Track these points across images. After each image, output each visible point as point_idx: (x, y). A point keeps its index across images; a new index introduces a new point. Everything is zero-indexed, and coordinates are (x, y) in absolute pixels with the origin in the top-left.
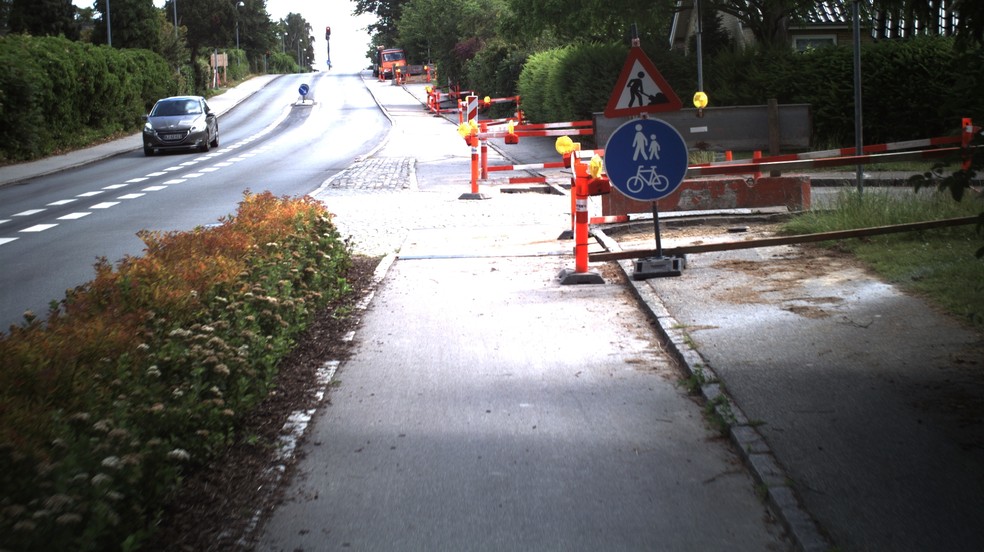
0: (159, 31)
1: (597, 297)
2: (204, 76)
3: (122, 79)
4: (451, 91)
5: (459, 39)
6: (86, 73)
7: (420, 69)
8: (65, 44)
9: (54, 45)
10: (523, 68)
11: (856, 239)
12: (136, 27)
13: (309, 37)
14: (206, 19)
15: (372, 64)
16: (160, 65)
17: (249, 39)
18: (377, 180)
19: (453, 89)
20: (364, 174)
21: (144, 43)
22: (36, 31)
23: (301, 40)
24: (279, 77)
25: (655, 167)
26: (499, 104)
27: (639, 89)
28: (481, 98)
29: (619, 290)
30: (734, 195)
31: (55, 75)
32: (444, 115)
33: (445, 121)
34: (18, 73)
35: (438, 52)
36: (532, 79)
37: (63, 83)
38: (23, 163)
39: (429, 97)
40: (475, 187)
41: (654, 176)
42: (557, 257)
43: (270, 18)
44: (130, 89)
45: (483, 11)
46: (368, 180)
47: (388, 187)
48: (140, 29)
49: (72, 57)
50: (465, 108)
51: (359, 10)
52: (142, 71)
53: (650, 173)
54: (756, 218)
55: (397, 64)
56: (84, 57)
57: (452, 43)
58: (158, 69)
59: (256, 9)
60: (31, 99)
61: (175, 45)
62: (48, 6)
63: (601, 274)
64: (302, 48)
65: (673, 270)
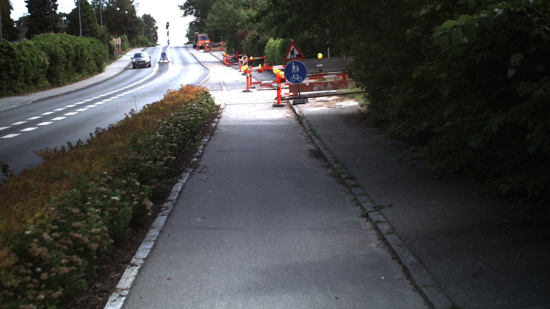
2: (113, 49)
4: (234, 55)
5: (238, 30)
6: (77, 49)
7: (218, 44)
8: (67, 37)
10: (267, 44)
12: (87, 27)
13: (155, 27)
14: (114, 22)
15: (190, 41)
16: (100, 45)
17: (129, 30)
18: (211, 88)
19: (235, 54)
21: (91, 34)
23: (151, 29)
24: (145, 49)
26: (257, 60)
27: (293, 53)
28: (249, 57)
29: (288, 108)
30: (331, 86)
31: (66, 50)
32: (232, 66)
33: (233, 68)
34: (54, 50)
35: (227, 36)
36: (270, 49)
37: (70, 54)
38: (58, 87)
39: (224, 58)
40: (248, 89)
41: (298, 77)
47: (216, 90)
48: (89, 28)
49: (71, 43)
50: (242, 62)
51: (185, 15)
52: (93, 47)
55: (206, 42)
56: (76, 43)
57: (235, 32)
58: (99, 47)
59: (132, 14)
60: (60, 61)
61: (104, 35)
62: (46, 18)
63: (284, 105)
64: (152, 33)
65: (303, 102)
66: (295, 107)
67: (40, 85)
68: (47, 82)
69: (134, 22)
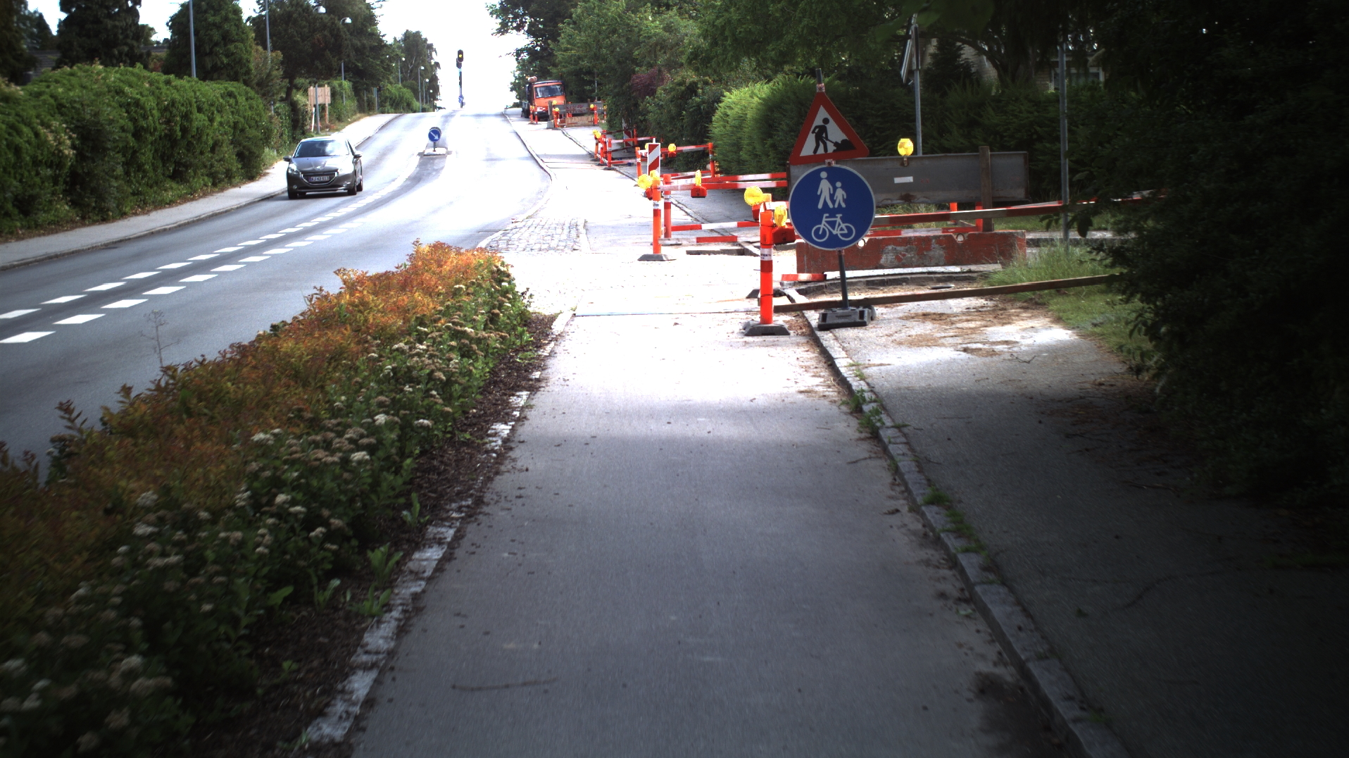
0: (249, 58)
1: (780, 346)
2: (303, 117)
3: (211, 120)
4: (626, 137)
5: (637, 69)
6: (171, 113)
7: (584, 107)
8: (144, 77)
9: (131, 78)
10: (717, 109)
11: (1053, 291)
13: (433, 63)
14: (306, 42)
15: (518, 101)
16: (254, 103)
17: (356, 66)
18: (542, 241)
19: (628, 134)
20: (526, 235)
21: (232, 73)
22: (109, 61)
23: (423, 68)
24: (396, 118)
26: (687, 153)
27: (824, 135)
28: (665, 146)
29: (802, 340)
30: (942, 252)
31: (135, 115)
32: (617, 168)
33: (619, 175)
34: (93, 113)
35: (609, 87)
36: (727, 122)
37: (145, 126)
38: (100, 224)
39: (597, 144)
40: (657, 248)
41: (839, 225)
42: (744, 314)
43: (384, 39)
44: (218, 133)
45: (667, 34)
46: (531, 241)
47: (555, 249)
48: (227, 56)
49: (153, 93)
50: (644, 159)
51: (503, 29)
52: (232, 110)
53: (836, 221)
54: (965, 277)
55: (555, 102)
56: (169, 94)
57: (628, 75)
58: (251, 108)
59: (366, 26)
60: (109, 145)
61: (269, 75)
62: (109, 26)
63: (786, 326)
64: (423, 77)
65: (858, 320)
66: (827, 338)
67: (42, 217)
68: (67, 208)
69: (370, 48)
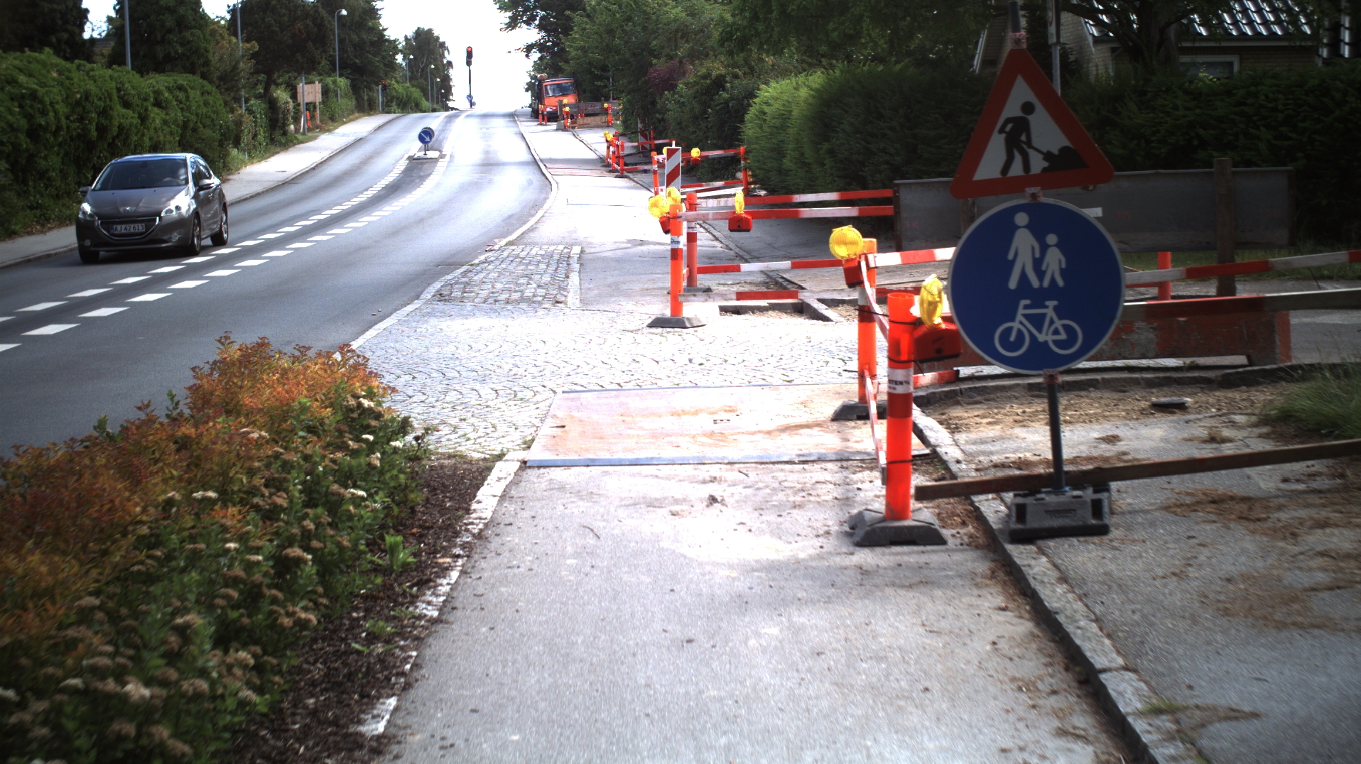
0: (211, 47)
1: (939, 586)
3: (145, 118)
4: (641, 139)
5: (654, 61)
6: (84, 108)
7: (597, 107)
8: (52, 64)
9: (34, 66)
10: (750, 105)
12: (176, 42)
13: (445, 62)
14: (285, 32)
15: (532, 101)
16: (211, 99)
17: (355, 63)
18: (513, 287)
19: (645, 136)
20: (494, 275)
23: (433, 67)
24: (398, 118)
25: (1055, 303)
26: (714, 159)
27: (1024, 138)
28: (687, 150)
29: (980, 564)
30: (1152, 336)
32: (631, 175)
33: (633, 184)
35: (623, 81)
36: (765, 121)
39: (608, 148)
40: (676, 307)
41: (1052, 322)
42: (835, 467)
43: (385, 33)
44: (160, 133)
45: (690, 20)
46: (499, 286)
47: (530, 301)
48: (182, 45)
50: (661, 165)
51: (512, 24)
52: (181, 106)
53: (1044, 315)
54: (1194, 378)
55: (565, 101)
57: (644, 68)
58: (206, 104)
59: (364, 19)
61: (235, 68)
63: (938, 526)
64: (434, 77)
65: (1092, 521)
